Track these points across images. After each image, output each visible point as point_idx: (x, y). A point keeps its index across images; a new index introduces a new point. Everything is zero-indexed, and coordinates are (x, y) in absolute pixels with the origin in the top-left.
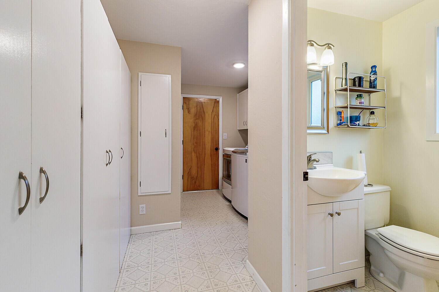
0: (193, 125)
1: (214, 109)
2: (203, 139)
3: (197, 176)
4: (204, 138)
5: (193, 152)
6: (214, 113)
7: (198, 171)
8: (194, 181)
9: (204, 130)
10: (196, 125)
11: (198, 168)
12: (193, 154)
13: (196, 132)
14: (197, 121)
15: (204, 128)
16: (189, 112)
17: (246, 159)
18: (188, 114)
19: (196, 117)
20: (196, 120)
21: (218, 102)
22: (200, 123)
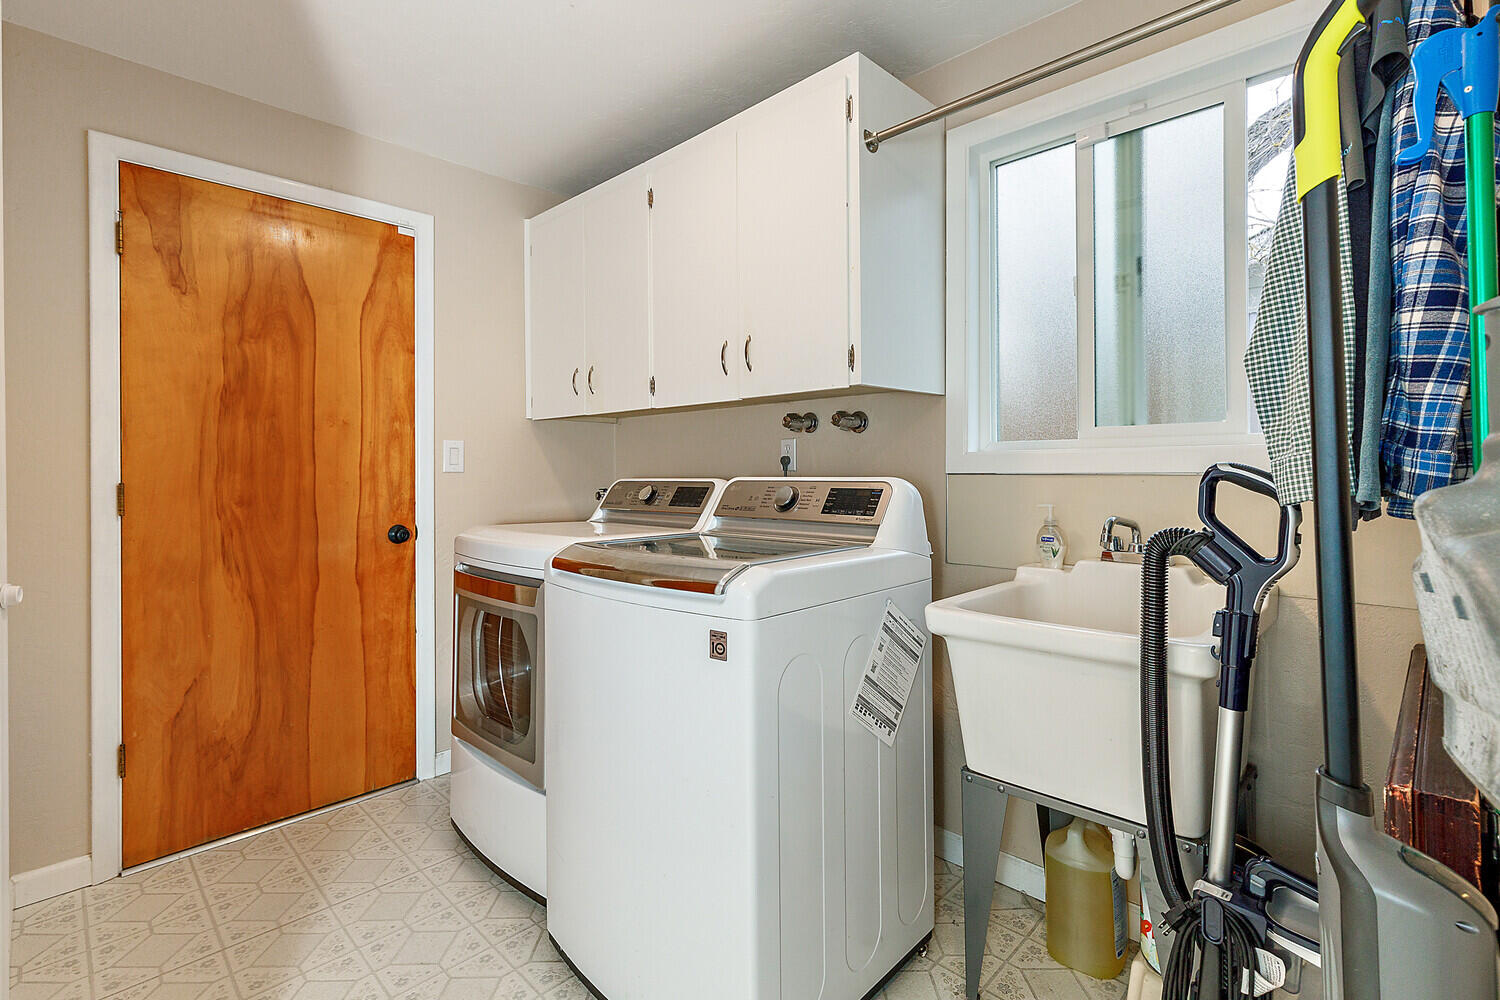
0: (219, 379)
1: (378, 285)
2: (300, 473)
3: (253, 730)
4: (308, 469)
5: (220, 564)
6: (380, 311)
7: (258, 691)
8: (223, 772)
9: (305, 410)
10: (242, 375)
11: (257, 668)
12: (218, 580)
13: (241, 424)
14: (247, 347)
15: (306, 396)
16: (178, 280)
17: (713, 634)
18: (169, 295)
19: (242, 323)
20: (241, 339)
21: (410, 243)
22: (274, 365)
